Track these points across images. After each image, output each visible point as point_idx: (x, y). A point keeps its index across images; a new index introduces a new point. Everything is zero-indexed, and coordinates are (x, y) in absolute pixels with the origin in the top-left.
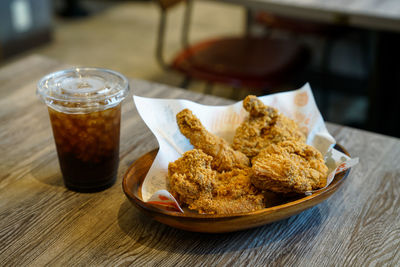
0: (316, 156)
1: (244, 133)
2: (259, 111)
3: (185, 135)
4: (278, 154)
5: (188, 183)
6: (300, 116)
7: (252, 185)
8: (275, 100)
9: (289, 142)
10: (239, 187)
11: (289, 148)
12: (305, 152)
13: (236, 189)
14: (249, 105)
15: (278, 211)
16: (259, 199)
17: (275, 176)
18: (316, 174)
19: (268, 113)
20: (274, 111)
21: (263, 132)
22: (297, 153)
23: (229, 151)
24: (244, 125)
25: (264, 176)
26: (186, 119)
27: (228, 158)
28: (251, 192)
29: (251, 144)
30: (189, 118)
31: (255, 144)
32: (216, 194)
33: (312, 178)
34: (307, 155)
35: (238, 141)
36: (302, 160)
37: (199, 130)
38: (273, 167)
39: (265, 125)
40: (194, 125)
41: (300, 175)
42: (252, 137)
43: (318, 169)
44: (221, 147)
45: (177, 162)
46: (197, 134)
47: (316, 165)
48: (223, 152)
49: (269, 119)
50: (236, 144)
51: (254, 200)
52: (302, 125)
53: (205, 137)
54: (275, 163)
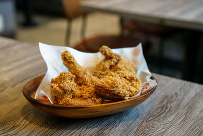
0: (137, 80)
1: (100, 67)
2: (109, 55)
3: (65, 65)
4: (113, 76)
5: (58, 89)
6: (135, 61)
7: (96, 92)
8: (122, 52)
9: (122, 71)
10: (87, 93)
11: (121, 74)
12: (130, 78)
13: (86, 93)
14: (103, 51)
15: (106, 106)
16: (98, 100)
17: (107, 87)
18: (133, 89)
19: (114, 57)
20: (119, 57)
21: (111, 67)
22: (125, 77)
23: (89, 75)
24: (101, 63)
25: (101, 87)
26: (66, 56)
27: (87, 79)
28: (94, 96)
29: (103, 73)
30: (67, 56)
31: (105, 73)
32: (75, 96)
33: (130, 91)
34: (131, 79)
35: (96, 71)
36: (127, 81)
37: (73, 63)
38: (107, 82)
39: (113, 63)
40: (70, 59)
41: (123, 88)
42: (104, 69)
43: (135, 87)
44: (85, 73)
45: (56, 79)
46: (72, 65)
47: (135, 85)
48: (85, 76)
49: (116, 61)
50: (95, 73)
51: (95, 101)
52: (135, 66)
53: (76, 67)
54: (109, 80)
